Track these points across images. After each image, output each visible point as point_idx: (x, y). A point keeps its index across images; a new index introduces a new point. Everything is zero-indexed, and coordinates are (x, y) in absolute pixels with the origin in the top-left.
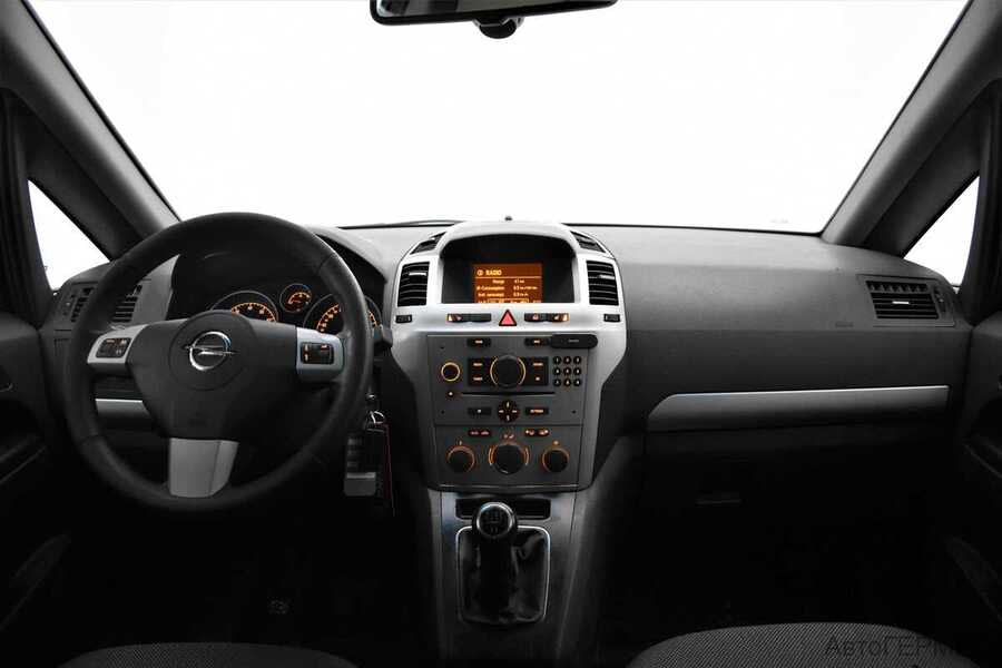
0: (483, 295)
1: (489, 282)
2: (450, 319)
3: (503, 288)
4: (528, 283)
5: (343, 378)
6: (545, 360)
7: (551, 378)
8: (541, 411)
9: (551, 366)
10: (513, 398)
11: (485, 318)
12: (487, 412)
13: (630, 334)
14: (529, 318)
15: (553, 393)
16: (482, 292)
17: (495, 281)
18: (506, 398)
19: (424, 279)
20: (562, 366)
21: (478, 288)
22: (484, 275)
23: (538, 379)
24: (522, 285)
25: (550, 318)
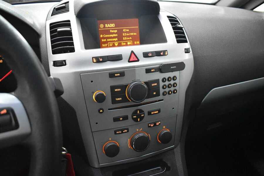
0: (105, 40)
1: (107, 32)
2: (95, 61)
3: (116, 35)
4: (131, 31)
5: (37, 141)
6: (157, 81)
7: (162, 91)
8: (157, 112)
9: (161, 84)
10: (140, 107)
11: (117, 58)
12: (125, 118)
13: (195, 58)
14: (146, 55)
15: (163, 100)
16: (104, 38)
17: (111, 31)
18: (136, 108)
19: (70, 33)
20: (167, 83)
21: (101, 36)
22: (104, 27)
23: (154, 93)
24: (127, 32)
25: (158, 54)
